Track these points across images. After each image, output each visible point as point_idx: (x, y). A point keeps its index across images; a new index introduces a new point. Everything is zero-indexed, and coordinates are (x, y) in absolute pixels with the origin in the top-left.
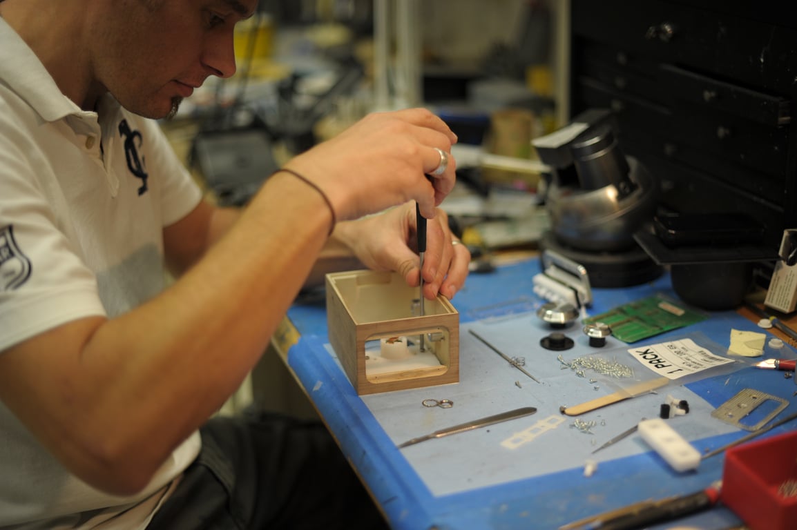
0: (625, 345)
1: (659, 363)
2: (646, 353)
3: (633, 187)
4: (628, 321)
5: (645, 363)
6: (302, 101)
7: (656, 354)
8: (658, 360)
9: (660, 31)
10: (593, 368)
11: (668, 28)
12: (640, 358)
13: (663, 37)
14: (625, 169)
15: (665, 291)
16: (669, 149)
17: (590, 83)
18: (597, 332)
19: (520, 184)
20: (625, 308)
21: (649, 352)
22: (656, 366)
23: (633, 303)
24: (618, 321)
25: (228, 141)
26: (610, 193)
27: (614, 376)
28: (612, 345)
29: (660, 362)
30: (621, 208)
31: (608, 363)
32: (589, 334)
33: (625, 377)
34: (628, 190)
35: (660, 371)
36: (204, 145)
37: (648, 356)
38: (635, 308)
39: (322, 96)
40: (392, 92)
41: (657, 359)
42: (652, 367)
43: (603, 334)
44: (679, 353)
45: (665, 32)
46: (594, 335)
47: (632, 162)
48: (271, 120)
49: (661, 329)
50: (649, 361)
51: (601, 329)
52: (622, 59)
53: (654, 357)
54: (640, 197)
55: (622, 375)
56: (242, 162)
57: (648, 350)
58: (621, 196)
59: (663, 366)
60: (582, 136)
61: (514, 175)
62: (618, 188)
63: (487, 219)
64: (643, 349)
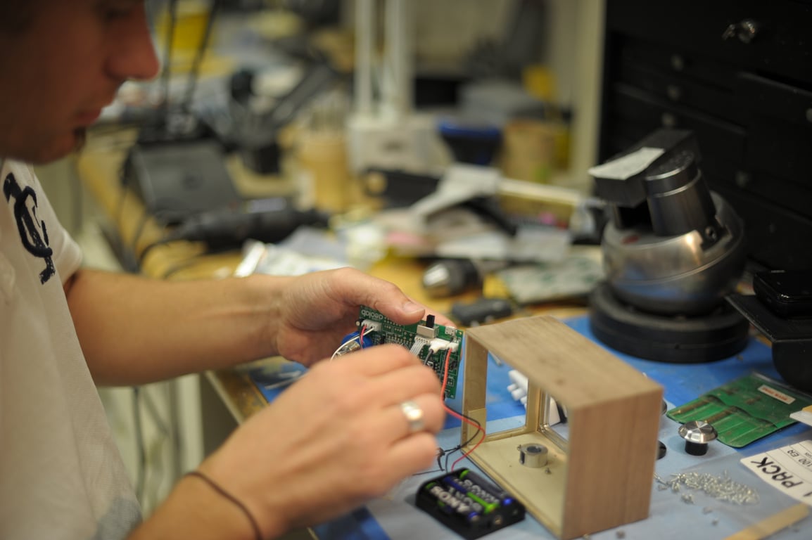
0: (734, 451)
1: (785, 480)
2: (764, 463)
3: (720, 232)
4: (728, 414)
5: (767, 478)
6: (260, 104)
7: (778, 465)
8: (783, 474)
9: (739, 30)
10: (702, 489)
11: (750, 26)
12: (759, 471)
13: (742, 37)
14: (709, 209)
15: (761, 367)
16: (742, 179)
17: (628, 91)
18: (698, 434)
19: (548, 217)
20: (718, 395)
21: (767, 462)
22: (784, 483)
23: (726, 388)
24: (715, 413)
25: (173, 154)
26: (690, 240)
27: (734, 503)
28: (715, 452)
29: (785, 478)
30: (704, 262)
31: (720, 482)
32: (687, 437)
33: (749, 504)
34: (714, 236)
35: (792, 492)
36: (142, 159)
37: (769, 468)
38: (730, 393)
39: (283, 98)
40: (376, 95)
41: (780, 472)
42: (777, 484)
43: (706, 439)
44: (804, 462)
45: (748, 31)
46: (694, 440)
47: (717, 199)
48: (222, 128)
49: (774, 426)
50: (772, 475)
51: (703, 430)
52: (677, 63)
53: (775, 469)
54: (728, 246)
55: (744, 502)
56: (190, 182)
57: (765, 459)
58: (706, 244)
59: (793, 484)
60: (656, 166)
61: (539, 205)
62: (702, 234)
63: (513, 263)
64: (759, 457)
